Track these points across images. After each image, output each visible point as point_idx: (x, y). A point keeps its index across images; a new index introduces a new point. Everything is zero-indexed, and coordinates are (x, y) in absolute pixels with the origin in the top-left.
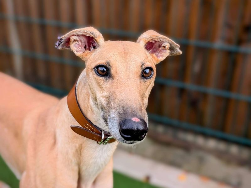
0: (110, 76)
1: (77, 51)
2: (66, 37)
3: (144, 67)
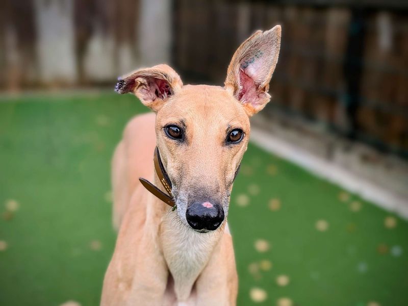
0: (184, 140)
1: (145, 99)
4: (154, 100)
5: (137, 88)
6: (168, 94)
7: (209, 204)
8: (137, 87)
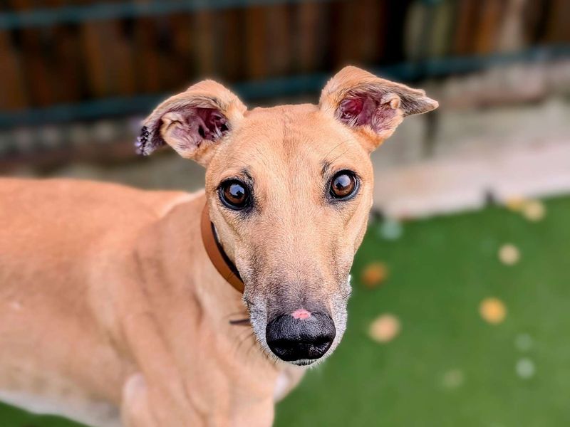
1: (183, 147)
2: (154, 119)
3: (330, 172)
4: (198, 146)
5: (167, 129)
6: (222, 130)
7: (305, 312)
8: (166, 127)
